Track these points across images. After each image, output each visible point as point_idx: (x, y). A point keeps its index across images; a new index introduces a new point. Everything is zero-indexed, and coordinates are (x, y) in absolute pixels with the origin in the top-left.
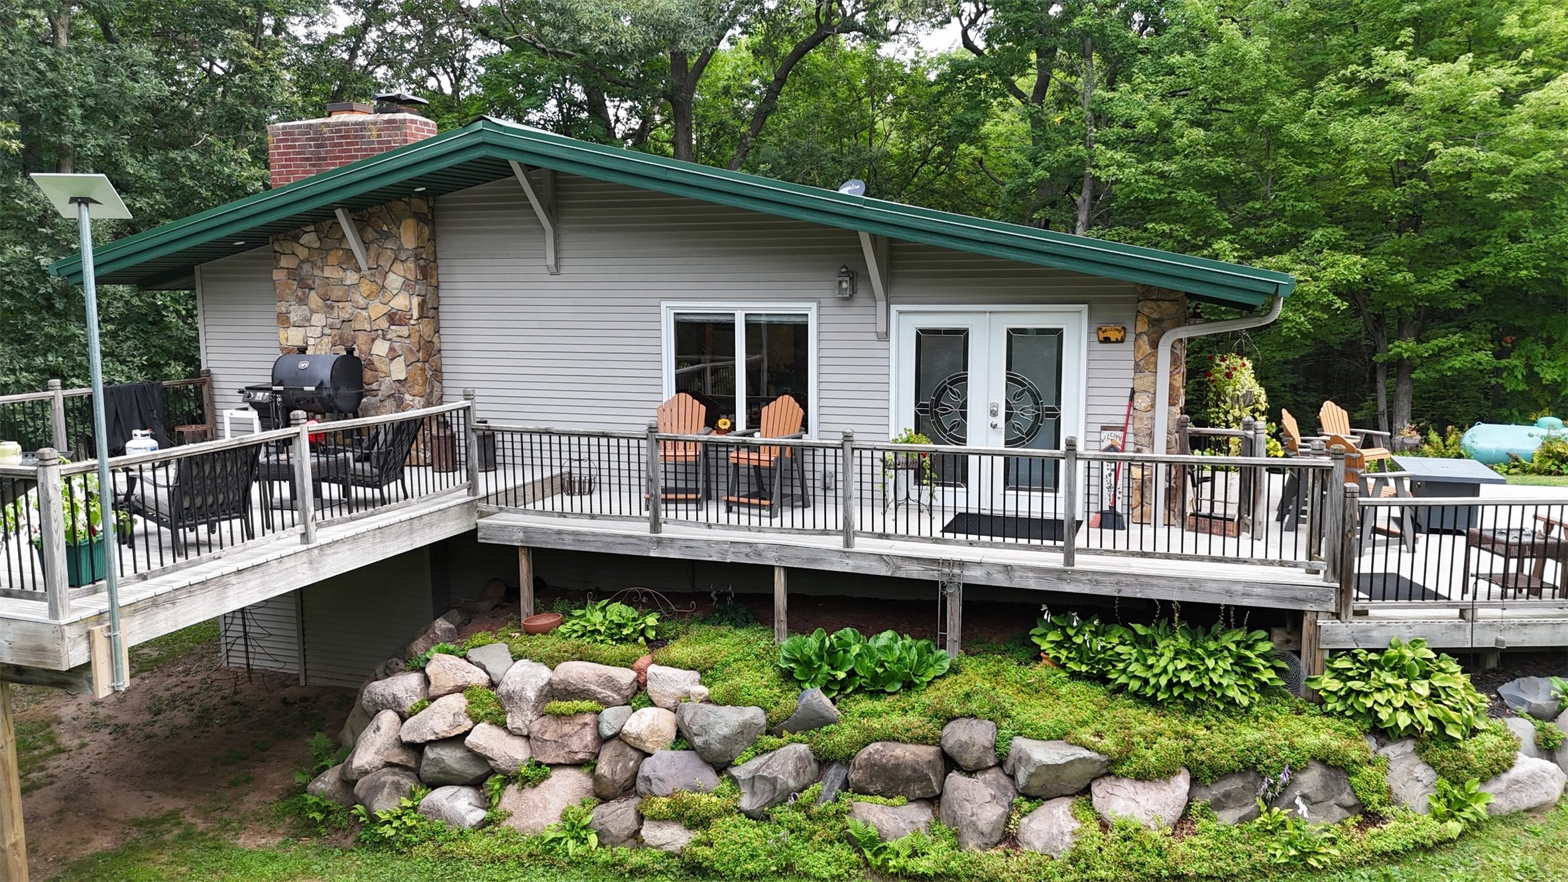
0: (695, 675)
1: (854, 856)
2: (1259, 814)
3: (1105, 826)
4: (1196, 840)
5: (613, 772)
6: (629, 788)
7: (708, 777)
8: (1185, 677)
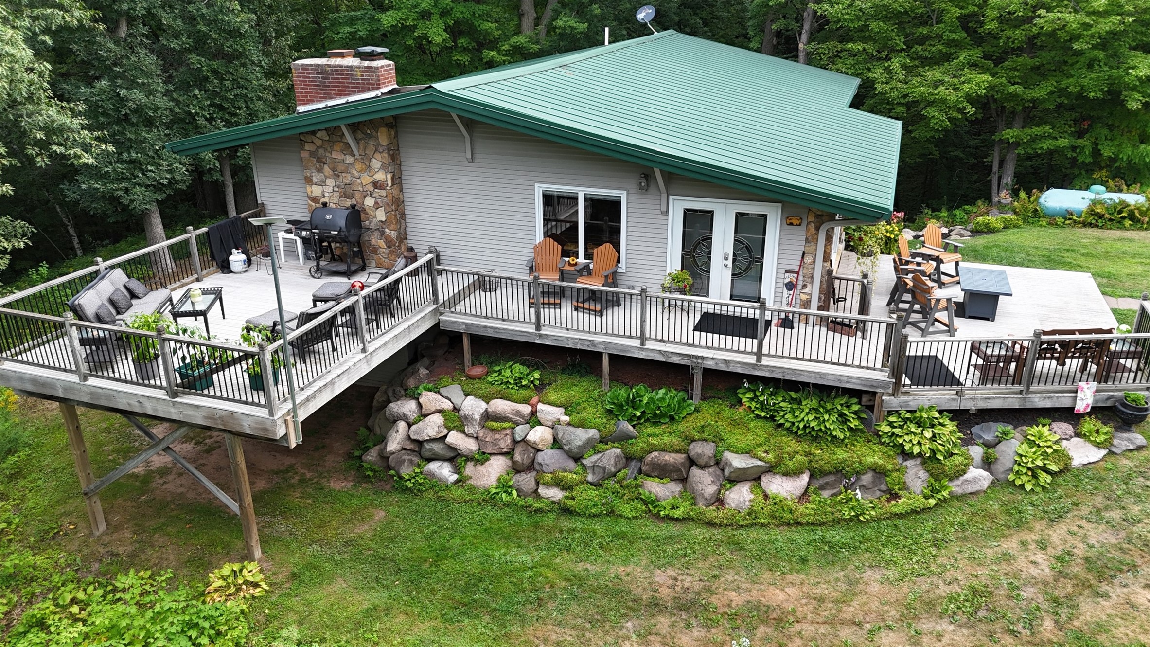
0: (562, 410)
1: (644, 507)
2: (841, 493)
3: (766, 496)
4: (809, 505)
5: (523, 460)
6: (530, 467)
7: (571, 464)
8: (813, 424)
